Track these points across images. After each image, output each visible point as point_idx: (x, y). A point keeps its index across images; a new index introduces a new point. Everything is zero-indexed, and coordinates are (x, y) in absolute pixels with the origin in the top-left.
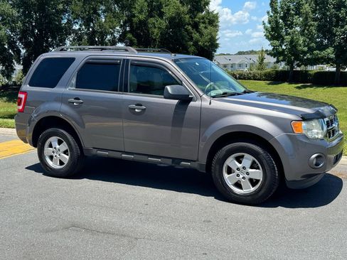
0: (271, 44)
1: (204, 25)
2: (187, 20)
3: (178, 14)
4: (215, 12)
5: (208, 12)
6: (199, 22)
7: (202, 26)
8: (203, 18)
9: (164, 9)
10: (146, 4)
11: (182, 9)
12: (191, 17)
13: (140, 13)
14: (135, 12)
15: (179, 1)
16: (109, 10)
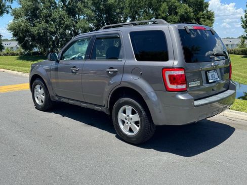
0: (245, 31)
1: (203, 19)
2: (192, 16)
3: (186, 13)
4: (212, 11)
5: (207, 12)
6: (200, 18)
7: (202, 20)
8: (203, 15)
9: (178, 10)
10: (167, 7)
11: (189, 9)
12: (195, 14)
13: (163, 13)
14: (160, 12)
15: (187, 5)
16: (145, 11)
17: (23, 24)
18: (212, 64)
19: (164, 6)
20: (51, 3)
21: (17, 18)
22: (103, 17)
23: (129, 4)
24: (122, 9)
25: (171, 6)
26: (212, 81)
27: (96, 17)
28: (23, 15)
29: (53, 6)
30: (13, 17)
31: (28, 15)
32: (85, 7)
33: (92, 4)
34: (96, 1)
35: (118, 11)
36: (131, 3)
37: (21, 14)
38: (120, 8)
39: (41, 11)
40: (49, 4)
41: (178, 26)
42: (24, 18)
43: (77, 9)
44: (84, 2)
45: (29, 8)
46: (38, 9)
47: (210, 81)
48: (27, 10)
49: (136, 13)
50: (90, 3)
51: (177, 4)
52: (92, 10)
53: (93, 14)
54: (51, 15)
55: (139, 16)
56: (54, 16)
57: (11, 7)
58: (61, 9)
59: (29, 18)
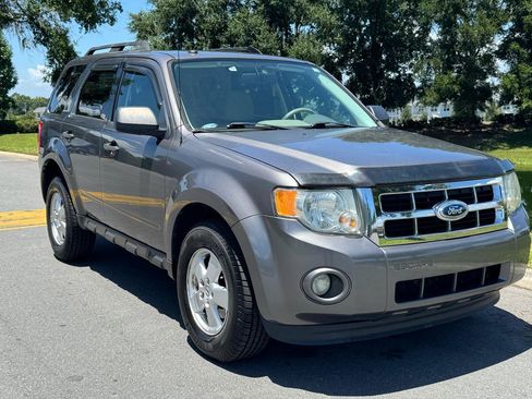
21: (145, 38)
22: (361, 27)
27: (341, 26)
28: (158, 28)
29: (231, 5)
31: (172, 30)
35: (404, 7)
37: (152, 27)
39: (201, 16)
42: (161, 38)
43: (292, 10)
45: (173, 11)
46: (193, 12)
48: (168, 17)
49: (457, 10)
52: (331, 9)
53: (333, 19)
54: (226, 27)
55: (467, 18)
56: (232, 29)
57: (120, 9)
58: (251, 11)
59: (173, 37)
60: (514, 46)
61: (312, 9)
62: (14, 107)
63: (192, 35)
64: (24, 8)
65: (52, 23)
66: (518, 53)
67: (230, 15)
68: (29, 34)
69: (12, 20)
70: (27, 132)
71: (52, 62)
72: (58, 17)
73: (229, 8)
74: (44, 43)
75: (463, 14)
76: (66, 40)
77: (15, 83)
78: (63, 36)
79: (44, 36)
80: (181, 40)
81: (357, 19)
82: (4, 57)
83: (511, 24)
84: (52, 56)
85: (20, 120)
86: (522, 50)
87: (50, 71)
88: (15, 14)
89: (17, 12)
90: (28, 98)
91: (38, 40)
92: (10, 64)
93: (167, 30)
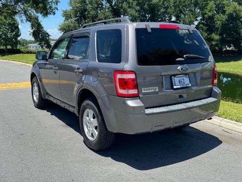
3: (235, 11)
9: (226, 8)
10: (214, 6)
11: (238, 8)
13: (209, 12)
14: (206, 11)
15: (237, 3)
16: (191, 11)
17: (72, 25)
18: (178, 68)
19: (211, 4)
20: (98, 5)
21: (68, 19)
22: (146, 17)
23: (174, 3)
24: (167, 8)
25: (219, 4)
26: (179, 87)
27: (139, 17)
28: (73, 16)
29: (100, 8)
30: (64, 19)
31: (78, 16)
32: (129, 7)
33: (137, 4)
34: (141, 2)
35: (162, 10)
36: (176, 2)
37: (71, 15)
38: (164, 8)
39: (89, 12)
40: (96, 6)
41: (136, 26)
42: (73, 19)
43: (122, 10)
44: (129, 3)
45: (78, 9)
46: (86, 10)
47: (175, 87)
48: (76, 12)
49: (181, 12)
50: (135, 3)
51: (225, 2)
52: (136, 10)
53: (136, 14)
54: (97, 16)
55: (185, 15)
56: (100, 17)
57: (57, 9)
58: (107, 10)
59: (78, 19)
60: (201, 25)
61: (129, 10)
62: (20, 44)
63: (85, 19)
64: (22, 8)
65: (32, 14)
66: (202, 28)
67: (99, 12)
68: (24, 18)
69: (17, 13)
70: (25, 53)
71: (32, 28)
72: (35, 12)
73: (99, 9)
74: (30, 21)
75: (183, 14)
76: (38, 20)
77: (20, 35)
78: (37, 19)
79: (30, 18)
80: (81, 20)
81: (145, 14)
82: (16, 25)
83: (201, 18)
84: (33, 26)
85: (22, 49)
86: (204, 27)
87: (32, 31)
88: (19, 11)
89: (19, 9)
90: (26, 40)
91: (27, 20)
92: (18, 28)
93: (76, 16)
